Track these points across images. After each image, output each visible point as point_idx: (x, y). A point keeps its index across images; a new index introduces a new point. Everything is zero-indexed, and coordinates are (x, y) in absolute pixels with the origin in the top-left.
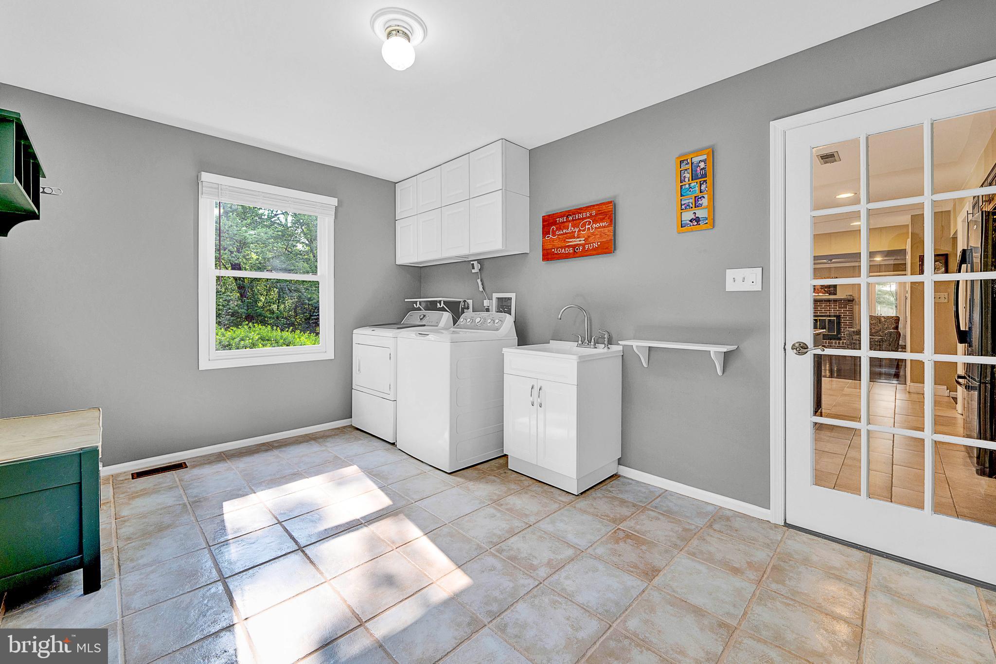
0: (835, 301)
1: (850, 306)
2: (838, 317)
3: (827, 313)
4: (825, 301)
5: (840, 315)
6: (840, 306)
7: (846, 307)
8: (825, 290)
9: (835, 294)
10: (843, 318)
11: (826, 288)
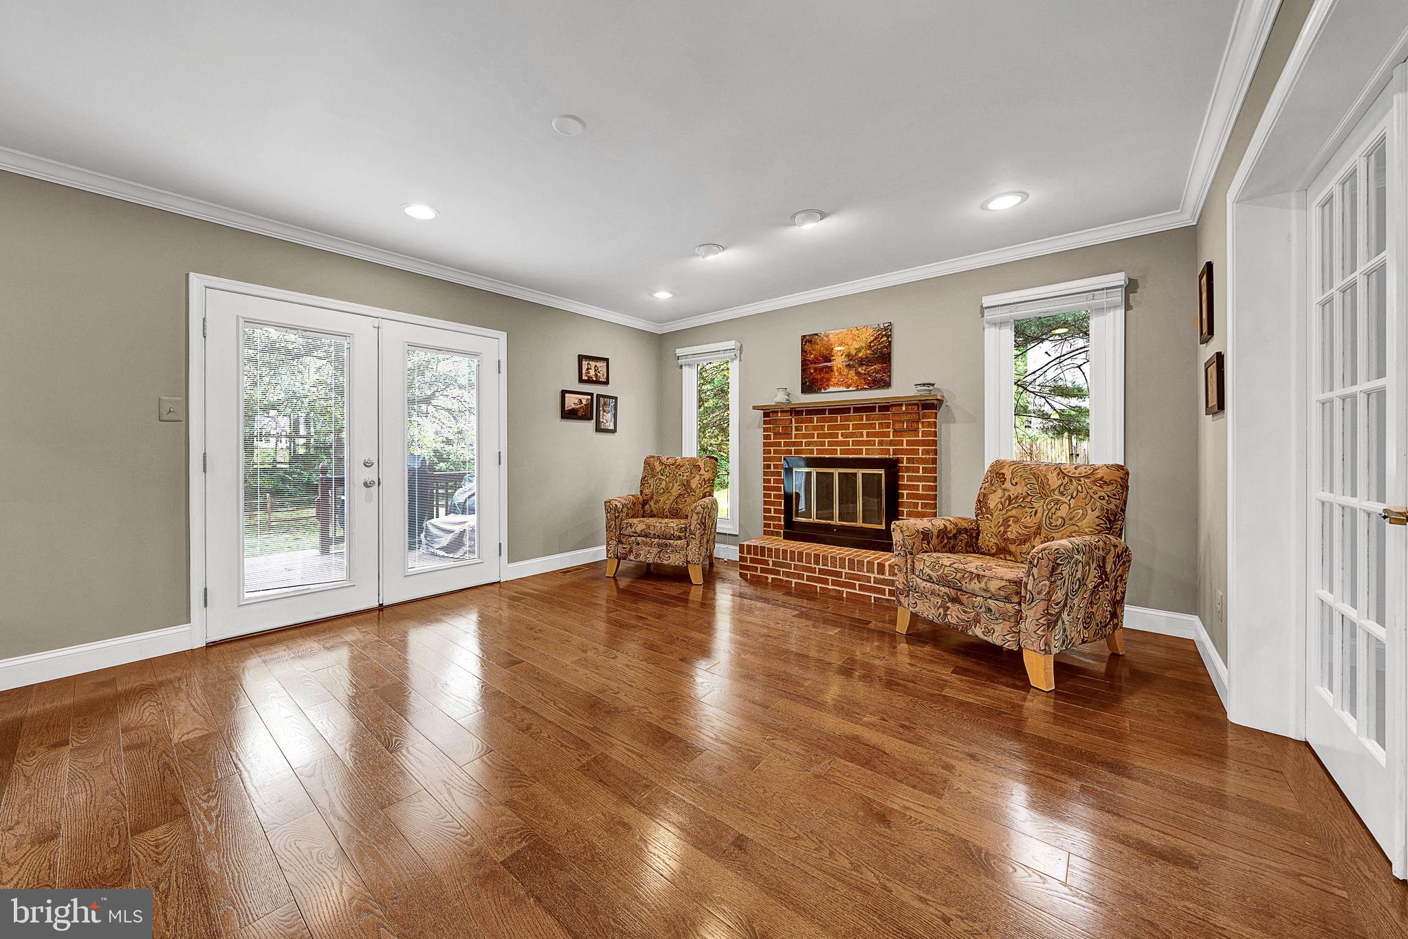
0: (885, 408)
1: (929, 424)
2: (892, 466)
3: (860, 451)
4: (857, 410)
5: (898, 461)
6: (898, 426)
7: (916, 430)
8: (858, 373)
9: (887, 384)
10: (908, 469)
11: (862, 365)
